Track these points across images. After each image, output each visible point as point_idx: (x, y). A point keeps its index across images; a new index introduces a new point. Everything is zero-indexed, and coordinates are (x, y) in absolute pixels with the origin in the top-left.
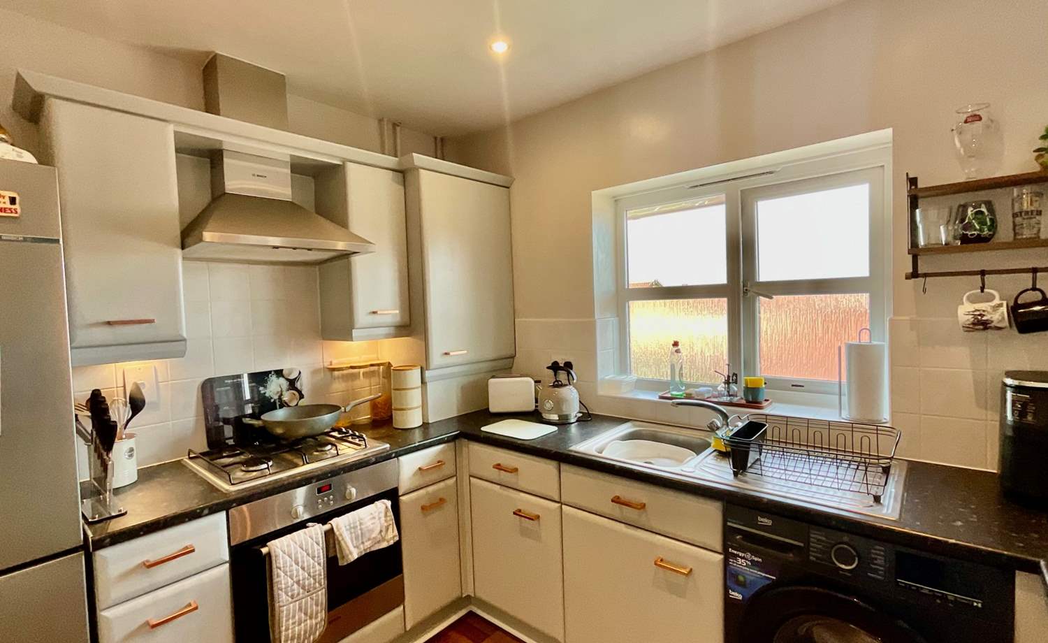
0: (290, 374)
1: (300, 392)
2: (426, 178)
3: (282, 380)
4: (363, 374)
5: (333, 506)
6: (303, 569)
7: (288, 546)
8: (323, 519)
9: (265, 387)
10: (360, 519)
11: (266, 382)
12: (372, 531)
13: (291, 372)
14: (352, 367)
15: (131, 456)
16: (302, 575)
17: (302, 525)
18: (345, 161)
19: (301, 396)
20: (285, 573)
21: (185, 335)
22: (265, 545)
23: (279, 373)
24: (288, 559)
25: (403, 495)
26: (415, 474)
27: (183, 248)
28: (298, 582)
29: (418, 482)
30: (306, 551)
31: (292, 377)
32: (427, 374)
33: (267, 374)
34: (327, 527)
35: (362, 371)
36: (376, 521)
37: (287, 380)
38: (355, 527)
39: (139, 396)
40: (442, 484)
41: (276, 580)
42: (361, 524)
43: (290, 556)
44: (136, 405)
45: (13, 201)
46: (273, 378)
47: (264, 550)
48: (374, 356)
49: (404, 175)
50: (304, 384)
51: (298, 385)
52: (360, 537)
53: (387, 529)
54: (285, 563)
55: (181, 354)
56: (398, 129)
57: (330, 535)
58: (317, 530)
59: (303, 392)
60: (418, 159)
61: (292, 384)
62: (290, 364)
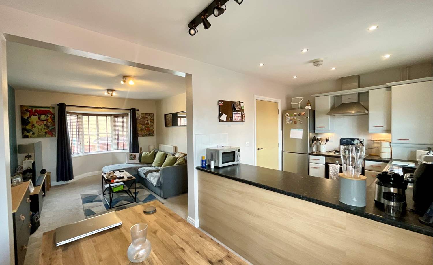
0: (361, 140)
2: (394, 88)
3: (358, 141)
11: (354, 141)
13: (361, 139)
16: (334, 172)
18: (369, 90)
20: (331, 170)
22: (329, 164)
23: (358, 139)
25: (365, 170)
26: (369, 166)
30: (336, 168)
31: (361, 141)
32: (391, 144)
33: (355, 139)
34: (341, 166)
39: (328, 139)
43: (333, 167)
45: (304, 113)
46: (356, 140)
49: (389, 88)
51: (362, 143)
54: (331, 168)
56: (408, 68)
57: (341, 168)
58: (339, 166)
59: (364, 144)
60: (389, 84)
61: (361, 142)
62: (361, 138)
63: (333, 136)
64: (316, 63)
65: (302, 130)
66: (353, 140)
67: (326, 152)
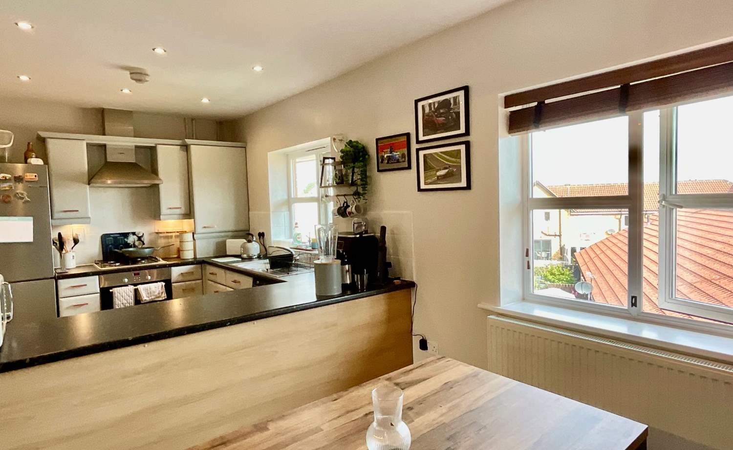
0: (138, 234)
1: (143, 242)
2: (193, 148)
3: (135, 236)
4: (175, 236)
5: (140, 281)
6: (125, 299)
7: (119, 290)
8: (135, 285)
9: (128, 239)
10: (150, 287)
11: (128, 236)
12: (154, 292)
13: (139, 233)
14: (167, 233)
15: (73, 258)
16: (125, 302)
17: (126, 285)
18: (156, 144)
19: (144, 244)
20: (118, 299)
21: (90, 216)
22: (111, 289)
23: (134, 234)
24: (119, 295)
25: (173, 283)
26: (179, 275)
27: (89, 184)
28: (123, 303)
29: (181, 279)
30: (126, 293)
31: (139, 236)
32: (195, 235)
33: (128, 233)
34: (136, 287)
35: (174, 234)
36: (157, 289)
37: (138, 236)
38: (147, 289)
39: (77, 238)
40: (194, 282)
41: (114, 301)
42: (150, 289)
43: (120, 294)
44: (76, 241)
45: (36, 176)
46: (131, 235)
47: (111, 291)
48: (181, 228)
49: (186, 148)
50: (146, 239)
51: (142, 239)
52: (149, 293)
53: (162, 293)
54: (118, 296)
55: (89, 223)
56: (194, 121)
57: (136, 291)
58: (132, 288)
59: (145, 242)
60: (188, 141)
61: (140, 238)
62: (139, 230)
63: (84, 231)
64: (138, 75)
65: (31, 218)
66: (126, 235)
67: (77, 267)
